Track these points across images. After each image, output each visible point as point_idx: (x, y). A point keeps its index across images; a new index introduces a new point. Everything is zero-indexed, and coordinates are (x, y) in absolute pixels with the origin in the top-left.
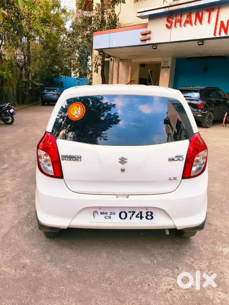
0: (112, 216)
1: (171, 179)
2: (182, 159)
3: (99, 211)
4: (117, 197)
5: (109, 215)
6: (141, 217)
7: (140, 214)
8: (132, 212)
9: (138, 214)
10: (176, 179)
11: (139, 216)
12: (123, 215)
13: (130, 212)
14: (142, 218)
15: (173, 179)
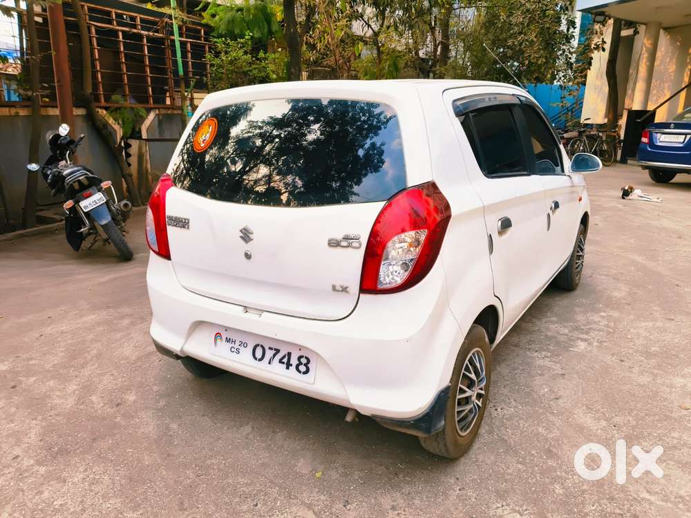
0: (242, 349)
1: (336, 288)
2: (357, 245)
3: (224, 335)
4: (247, 312)
5: (237, 346)
6: (288, 365)
7: (287, 357)
8: (275, 349)
9: (284, 357)
10: (347, 292)
11: (285, 360)
12: (259, 353)
13: (270, 348)
14: (290, 367)
15: (341, 289)
